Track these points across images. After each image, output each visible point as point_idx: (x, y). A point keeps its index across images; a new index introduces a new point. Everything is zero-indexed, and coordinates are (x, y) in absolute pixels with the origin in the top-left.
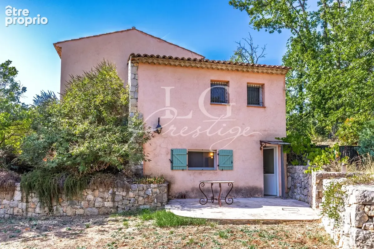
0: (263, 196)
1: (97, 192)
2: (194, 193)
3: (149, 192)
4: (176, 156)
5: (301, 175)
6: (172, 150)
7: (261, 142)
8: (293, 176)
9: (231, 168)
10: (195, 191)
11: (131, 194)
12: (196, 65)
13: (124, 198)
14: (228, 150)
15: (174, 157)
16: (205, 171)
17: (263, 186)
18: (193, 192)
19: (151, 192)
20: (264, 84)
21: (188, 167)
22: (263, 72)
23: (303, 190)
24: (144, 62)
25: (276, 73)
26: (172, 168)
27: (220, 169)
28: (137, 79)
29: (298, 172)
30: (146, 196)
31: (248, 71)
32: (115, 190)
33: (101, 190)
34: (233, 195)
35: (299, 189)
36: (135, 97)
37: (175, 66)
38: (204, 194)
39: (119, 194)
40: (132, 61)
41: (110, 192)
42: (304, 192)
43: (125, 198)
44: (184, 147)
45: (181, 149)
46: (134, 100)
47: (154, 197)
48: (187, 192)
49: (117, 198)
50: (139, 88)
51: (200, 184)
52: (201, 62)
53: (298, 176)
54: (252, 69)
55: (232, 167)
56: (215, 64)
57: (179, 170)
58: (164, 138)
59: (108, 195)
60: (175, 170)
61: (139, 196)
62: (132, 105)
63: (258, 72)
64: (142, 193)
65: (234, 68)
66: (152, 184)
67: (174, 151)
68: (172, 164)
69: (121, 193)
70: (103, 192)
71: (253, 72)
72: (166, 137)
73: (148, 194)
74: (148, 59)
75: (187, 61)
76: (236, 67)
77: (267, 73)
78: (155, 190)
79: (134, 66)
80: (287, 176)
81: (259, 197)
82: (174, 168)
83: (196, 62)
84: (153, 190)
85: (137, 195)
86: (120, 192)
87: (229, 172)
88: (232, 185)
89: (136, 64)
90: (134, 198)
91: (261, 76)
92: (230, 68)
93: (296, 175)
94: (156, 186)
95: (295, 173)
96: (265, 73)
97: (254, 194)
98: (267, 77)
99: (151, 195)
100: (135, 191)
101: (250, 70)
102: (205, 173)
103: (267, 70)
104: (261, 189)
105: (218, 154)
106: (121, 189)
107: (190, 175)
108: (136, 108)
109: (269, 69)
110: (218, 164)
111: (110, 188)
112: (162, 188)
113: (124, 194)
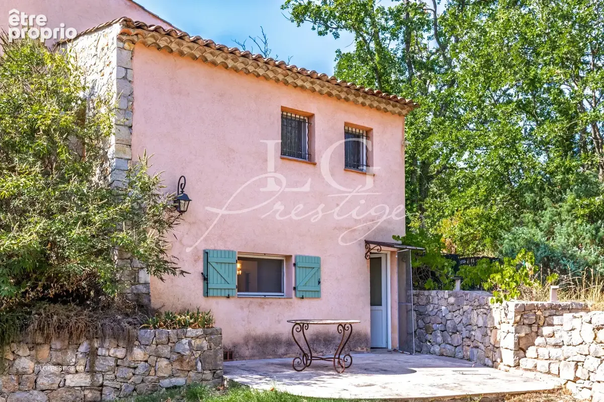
0: (369, 349)
1: (44, 352)
2: (250, 347)
3: (184, 346)
4: (214, 264)
5: (443, 308)
6: (207, 253)
7: (367, 243)
8: (421, 310)
9: (316, 294)
10: (251, 343)
11: (138, 353)
12: (256, 70)
13: (119, 362)
14: (311, 257)
15: (211, 269)
16: (271, 300)
17: (369, 331)
18: (247, 346)
19: (187, 347)
20: (372, 129)
21: (238, 291)
22: (371, 106)
23: (451, 336)
24: (149, 43)
25: (391, 111)
26: (207, 293)
27: (298, 296)
28: (130, 81)
29: (436, 302)
30: (175, 356)
31: (347, 100)
32: (96, 345)
33: (57, 344)
34: (319, 350)
35: (439, 334)
36: (127, 123)
37: (214, 64)
38: (300, 347)
39: (107, 354)
40: (122, 36)
41: (82, 349)
42: (452, 340)
43: (123, 362)
44: (231, 247)
45: (225, 251)
46: (125, 130)
47: (196, 358)
48: (235, 346)
49: (100, 364)
50: (134, 104)
51: (294, 326)
52: (269, 66)
53: (436, 310)
54: (355, 97)
55: (319, 292)
56: (293, 75)
57: (221, 296)
58: (190, 223)
59: (76, 358)
60: (213, 297)
61: (159, 357)
62: (118, 142)
63: (363, 104)
64: (165, 350)
65: (325, 90)
66: (189, 329)
67: (210, 255)
68: (207, 283)
69: (111, 352)
70: (63, 350)
71: (355, 102)
72: (194, 223)
73: (180, 351)
74: (160, 37)
75: (242, 58)
76: (328, 87)
77: (378, 109)
78: (198, 342)
79: (123, 48)
80: (407, 309)
81: (363, 353)
82: (211, 293)
83: (259, 63)
84: (193, 342)
85: (154, 354)
86: (108, 349)
87: (314, 302)
88: (350, 329)
89: (129, 45)
90: (146, 361)
91: (366, 112)
92: (317, 88)
93: (430, 308)
94: (200, 332)
95: (428, 303)
96: (374, 107)
97: (355, 347)
98: (377, 115)
99: (188, 353)
100: (147, 345)
101: (351, 97)
102: (271, 303)
103: (379, 102)
104: (366, 335)
105: (295, 265)
106: (113, 340)
107: (242, 308)
108: (127, 149)
109: (384, 100)
110: (293, 286)
111: (83, 339)
112: (216, 336)
113: (120, 353)
